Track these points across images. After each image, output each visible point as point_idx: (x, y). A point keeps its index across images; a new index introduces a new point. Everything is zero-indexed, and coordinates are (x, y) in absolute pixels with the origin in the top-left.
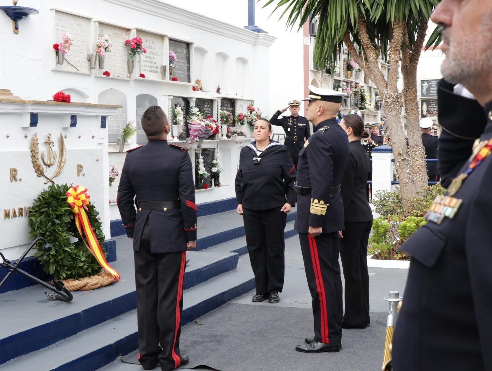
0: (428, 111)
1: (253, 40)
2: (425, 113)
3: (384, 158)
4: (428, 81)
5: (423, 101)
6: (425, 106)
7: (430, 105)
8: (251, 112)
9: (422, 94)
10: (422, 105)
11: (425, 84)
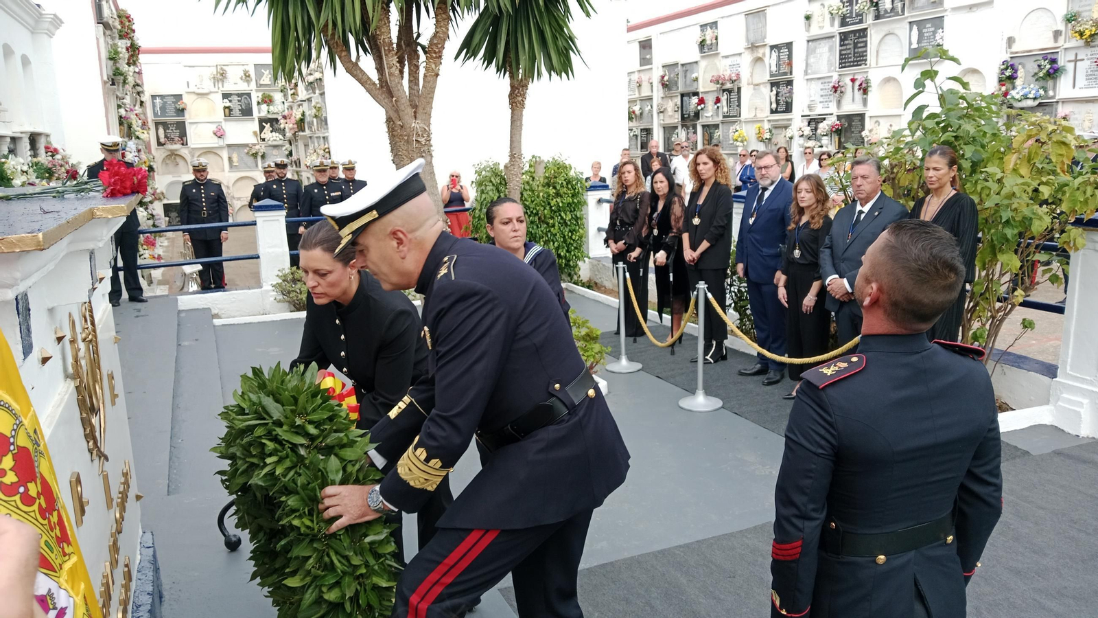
0: (166, 137)
1: (31, 22)
2: (162, 140)
3: (276, 218)
4: (162, 97)
5: (157, 124)
6: (161, 131)
7: (169, 129)
8: (52, 156)
9: (155, 114)
10: (157, 129)
11: (158, 101)
